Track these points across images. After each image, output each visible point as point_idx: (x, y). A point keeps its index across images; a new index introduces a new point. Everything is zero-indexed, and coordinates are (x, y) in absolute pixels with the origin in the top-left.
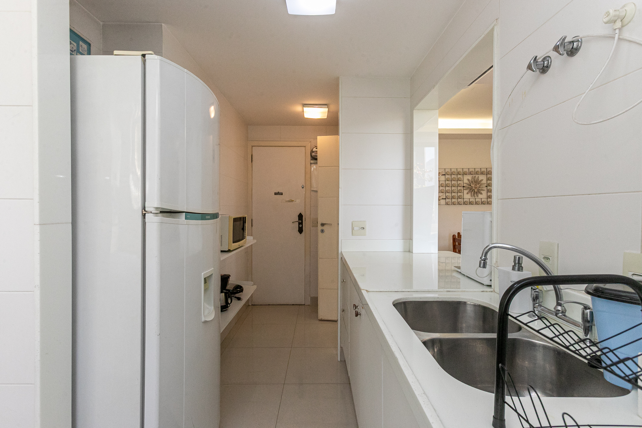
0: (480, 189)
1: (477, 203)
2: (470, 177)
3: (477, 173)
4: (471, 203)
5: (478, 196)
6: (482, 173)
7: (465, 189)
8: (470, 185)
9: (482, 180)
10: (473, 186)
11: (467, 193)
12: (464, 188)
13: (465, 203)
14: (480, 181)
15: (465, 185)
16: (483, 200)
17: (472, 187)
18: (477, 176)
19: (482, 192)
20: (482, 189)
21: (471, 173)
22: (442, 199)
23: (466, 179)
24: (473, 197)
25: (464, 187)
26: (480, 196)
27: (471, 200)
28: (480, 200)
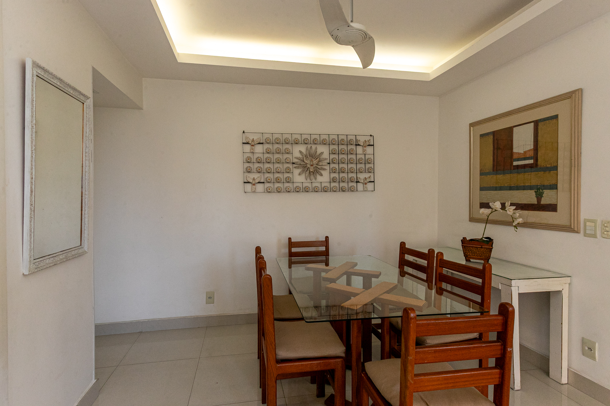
0: (318, 167)
1: (315, 190)
2: (303, 148)
3: (315, 142)
4: (306, 190)
5: (316, 179)
6: (323, 143)
7: (295, 167)
8: (304, 161)
9: (322, 153)
10: (308, 162)
11: (299, 174)
12: (294, 165)
13: (297, 190)
14: (320, 155)
15: (295, 160)
16: (323, 185)
17: (306, 164)
18: (314, 147)
19: (323, 172)
20: (323, 167)
21: (305, 141)
22: (259, 183)
23: (298, 151)
24: (309, 180)
25: (293, 163)
26: (319, 178)
27: (305, 185)
28: (318, 185)
